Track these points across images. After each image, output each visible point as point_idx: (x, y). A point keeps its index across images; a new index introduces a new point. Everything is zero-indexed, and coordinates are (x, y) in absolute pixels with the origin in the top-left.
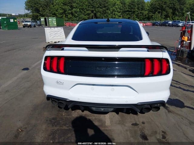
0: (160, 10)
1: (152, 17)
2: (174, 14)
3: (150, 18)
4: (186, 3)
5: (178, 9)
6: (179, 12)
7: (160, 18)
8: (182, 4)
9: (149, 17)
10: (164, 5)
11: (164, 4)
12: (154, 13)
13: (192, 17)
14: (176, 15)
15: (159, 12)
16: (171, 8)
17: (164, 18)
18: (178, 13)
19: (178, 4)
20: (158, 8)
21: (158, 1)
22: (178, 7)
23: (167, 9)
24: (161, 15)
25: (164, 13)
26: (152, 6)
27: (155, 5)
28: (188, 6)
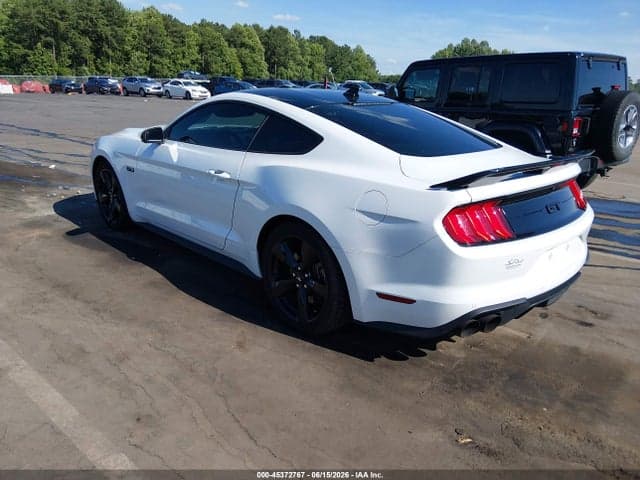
0: (49, 39)
1: (25, 61)
2: (97, 52)
3: (19, 66)
4: (127, 21)
5: (107, 38)
6: (114, 49)
7: (56, 64)
8: (115, 24)
9: (12, 59)
10: (62, 19)
11: (58, 15)
12: (30, 47)
13: (153, 65)
14: (108, 57)
15: (47, 46)
16: (84, 33)
17: (70, 66)
18: (110, 52)
19: (105, 22)
20: (40, 32)
21: (35, 5)
22: (107, 31)
23: (73, 33)
24: (58, 54)
25: (67, 48)
26: (16, 21)
27: (27, 16)
28: (135, 31)
